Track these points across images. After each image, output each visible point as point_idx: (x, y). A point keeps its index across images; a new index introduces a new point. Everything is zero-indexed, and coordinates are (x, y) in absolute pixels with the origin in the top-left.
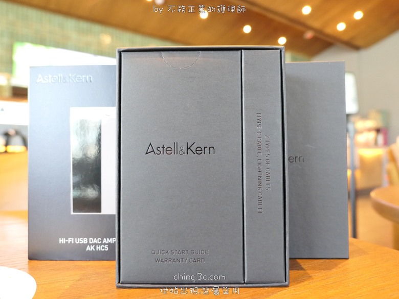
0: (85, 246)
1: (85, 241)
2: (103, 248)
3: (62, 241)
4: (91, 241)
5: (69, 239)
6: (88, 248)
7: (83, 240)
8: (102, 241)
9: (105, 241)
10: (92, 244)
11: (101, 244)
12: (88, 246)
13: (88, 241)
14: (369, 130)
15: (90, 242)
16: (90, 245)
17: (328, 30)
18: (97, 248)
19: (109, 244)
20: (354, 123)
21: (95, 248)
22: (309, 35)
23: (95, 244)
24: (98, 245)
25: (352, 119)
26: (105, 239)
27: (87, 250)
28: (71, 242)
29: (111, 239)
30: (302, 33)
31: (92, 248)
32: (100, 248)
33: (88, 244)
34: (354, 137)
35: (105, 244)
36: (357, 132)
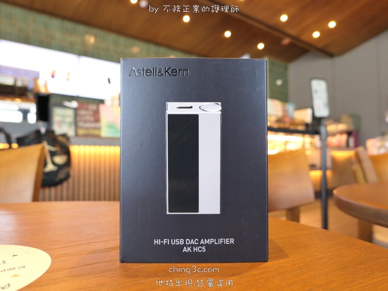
0: (182, 247)
1: (182, 242)
2: (200, 249)
3: (157, 242)
4: (188, 242)
5: (165, 240)
6: (185, 250)
7: (179, 241)
8: (199, 241)
9: (202, 242)
10: (189, 246)
11: (198, 245)
12: (185, 248)
13: (185, 242)
14: (341, 133)
15: (187, 244)
16: (187, 246)
17: (304, 38)
18: (194, 249)
19: (207, 245)
20: (326, 126)
21: (192, 249)
22: (286, 41)
23: (192, 246)
24: (195, 246)
25: (324, 122)
26: (202, 240)
27: (184, 250)
28: (166, 243)
29: (209, 240)
30: (280, 40)
31: (189, 249)
32: (196, 249)
33: (185, 245)
34: (326, 139)
35: (202, 245)
36: (328, 134)
